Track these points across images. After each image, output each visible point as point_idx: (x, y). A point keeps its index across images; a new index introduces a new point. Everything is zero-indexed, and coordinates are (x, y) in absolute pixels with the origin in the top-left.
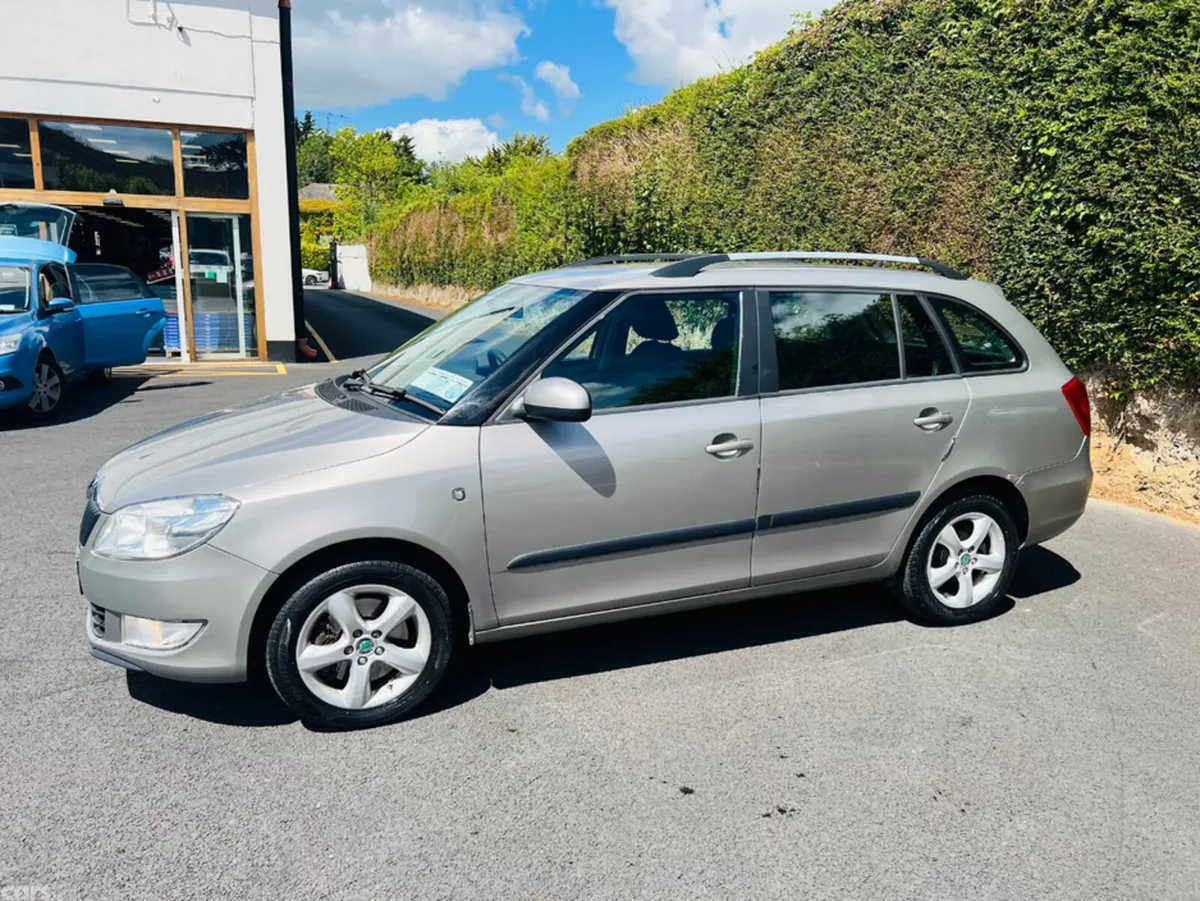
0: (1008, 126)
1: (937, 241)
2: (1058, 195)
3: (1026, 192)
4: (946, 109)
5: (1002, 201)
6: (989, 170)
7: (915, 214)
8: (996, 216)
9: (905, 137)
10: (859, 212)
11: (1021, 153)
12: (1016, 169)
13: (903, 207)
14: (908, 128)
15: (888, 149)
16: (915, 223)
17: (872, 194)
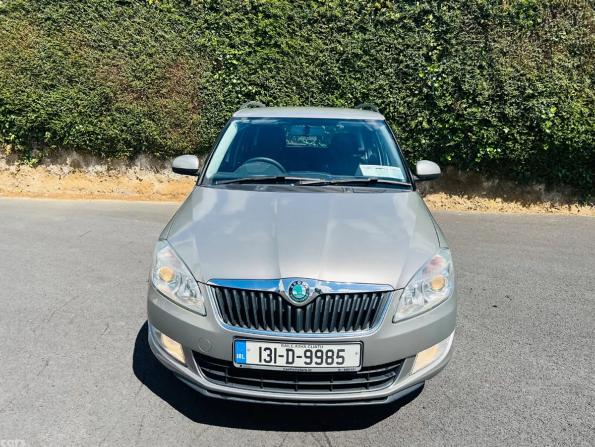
0: (206, 47)
1: (166, 98)
2: (239, 82)
3: (221, 78)
4: (165, 32)
5: (208, 81)
6: (198, 66)
7: (151, 83)
8: (205, 88)
9: (137, 42)
10: (105, 79)
11: (217, 60)
12: (214, 68)
13: (139, 79)
14: (138, 37)
15: (124, 47)
16: (149, 88)
17: (115, 70)
